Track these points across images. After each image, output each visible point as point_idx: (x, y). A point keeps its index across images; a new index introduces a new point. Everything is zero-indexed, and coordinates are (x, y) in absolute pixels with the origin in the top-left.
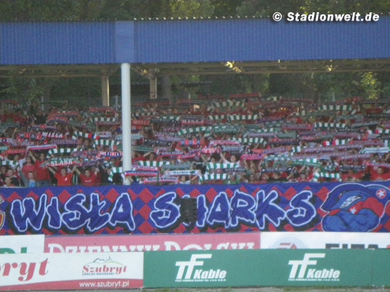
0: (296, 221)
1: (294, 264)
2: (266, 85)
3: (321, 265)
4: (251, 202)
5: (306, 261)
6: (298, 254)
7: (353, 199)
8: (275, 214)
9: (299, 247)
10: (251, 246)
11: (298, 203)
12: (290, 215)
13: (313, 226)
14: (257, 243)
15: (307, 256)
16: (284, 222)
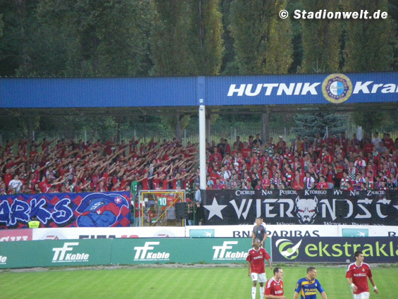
0: (59, 220)
1: (57, 250)
2: (38, 125)
3: (75, 250)
4: (26, 208)
5: (65, 248)
6: (59, 243)
7: (99, 204)
8: (44, 215)
9: (60, 238)
10: (25, 238)
11: (60, 207)
12: (54, 216)
13: (71, 223)
14: (30, 236)
15: (66, 244)
16: (51, 221)
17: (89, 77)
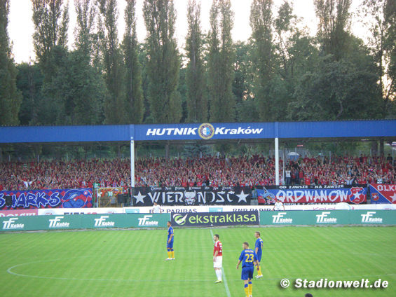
0: (52, 204)
1: (51, 221)
2: (41, 151)
3: (62, 221)
4: (34, 198)
5: (56, 219)
6: (53, 217)
7: (75, 195)
8: (44, 201)
9: (53, 214)
10: (34, 214)
11: (53, 197)
12: (50, 202)
13: (59, 206)
14: (37, 213)
15: (57, 218)
16: (48, 205)
17: (70, 125)
